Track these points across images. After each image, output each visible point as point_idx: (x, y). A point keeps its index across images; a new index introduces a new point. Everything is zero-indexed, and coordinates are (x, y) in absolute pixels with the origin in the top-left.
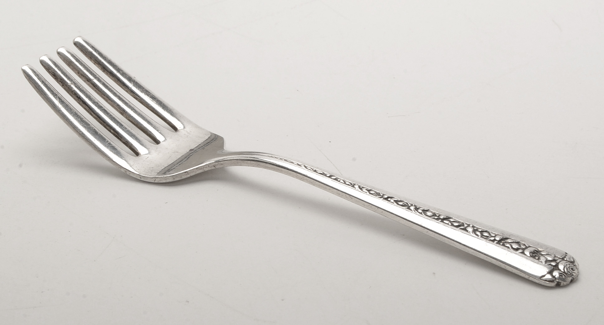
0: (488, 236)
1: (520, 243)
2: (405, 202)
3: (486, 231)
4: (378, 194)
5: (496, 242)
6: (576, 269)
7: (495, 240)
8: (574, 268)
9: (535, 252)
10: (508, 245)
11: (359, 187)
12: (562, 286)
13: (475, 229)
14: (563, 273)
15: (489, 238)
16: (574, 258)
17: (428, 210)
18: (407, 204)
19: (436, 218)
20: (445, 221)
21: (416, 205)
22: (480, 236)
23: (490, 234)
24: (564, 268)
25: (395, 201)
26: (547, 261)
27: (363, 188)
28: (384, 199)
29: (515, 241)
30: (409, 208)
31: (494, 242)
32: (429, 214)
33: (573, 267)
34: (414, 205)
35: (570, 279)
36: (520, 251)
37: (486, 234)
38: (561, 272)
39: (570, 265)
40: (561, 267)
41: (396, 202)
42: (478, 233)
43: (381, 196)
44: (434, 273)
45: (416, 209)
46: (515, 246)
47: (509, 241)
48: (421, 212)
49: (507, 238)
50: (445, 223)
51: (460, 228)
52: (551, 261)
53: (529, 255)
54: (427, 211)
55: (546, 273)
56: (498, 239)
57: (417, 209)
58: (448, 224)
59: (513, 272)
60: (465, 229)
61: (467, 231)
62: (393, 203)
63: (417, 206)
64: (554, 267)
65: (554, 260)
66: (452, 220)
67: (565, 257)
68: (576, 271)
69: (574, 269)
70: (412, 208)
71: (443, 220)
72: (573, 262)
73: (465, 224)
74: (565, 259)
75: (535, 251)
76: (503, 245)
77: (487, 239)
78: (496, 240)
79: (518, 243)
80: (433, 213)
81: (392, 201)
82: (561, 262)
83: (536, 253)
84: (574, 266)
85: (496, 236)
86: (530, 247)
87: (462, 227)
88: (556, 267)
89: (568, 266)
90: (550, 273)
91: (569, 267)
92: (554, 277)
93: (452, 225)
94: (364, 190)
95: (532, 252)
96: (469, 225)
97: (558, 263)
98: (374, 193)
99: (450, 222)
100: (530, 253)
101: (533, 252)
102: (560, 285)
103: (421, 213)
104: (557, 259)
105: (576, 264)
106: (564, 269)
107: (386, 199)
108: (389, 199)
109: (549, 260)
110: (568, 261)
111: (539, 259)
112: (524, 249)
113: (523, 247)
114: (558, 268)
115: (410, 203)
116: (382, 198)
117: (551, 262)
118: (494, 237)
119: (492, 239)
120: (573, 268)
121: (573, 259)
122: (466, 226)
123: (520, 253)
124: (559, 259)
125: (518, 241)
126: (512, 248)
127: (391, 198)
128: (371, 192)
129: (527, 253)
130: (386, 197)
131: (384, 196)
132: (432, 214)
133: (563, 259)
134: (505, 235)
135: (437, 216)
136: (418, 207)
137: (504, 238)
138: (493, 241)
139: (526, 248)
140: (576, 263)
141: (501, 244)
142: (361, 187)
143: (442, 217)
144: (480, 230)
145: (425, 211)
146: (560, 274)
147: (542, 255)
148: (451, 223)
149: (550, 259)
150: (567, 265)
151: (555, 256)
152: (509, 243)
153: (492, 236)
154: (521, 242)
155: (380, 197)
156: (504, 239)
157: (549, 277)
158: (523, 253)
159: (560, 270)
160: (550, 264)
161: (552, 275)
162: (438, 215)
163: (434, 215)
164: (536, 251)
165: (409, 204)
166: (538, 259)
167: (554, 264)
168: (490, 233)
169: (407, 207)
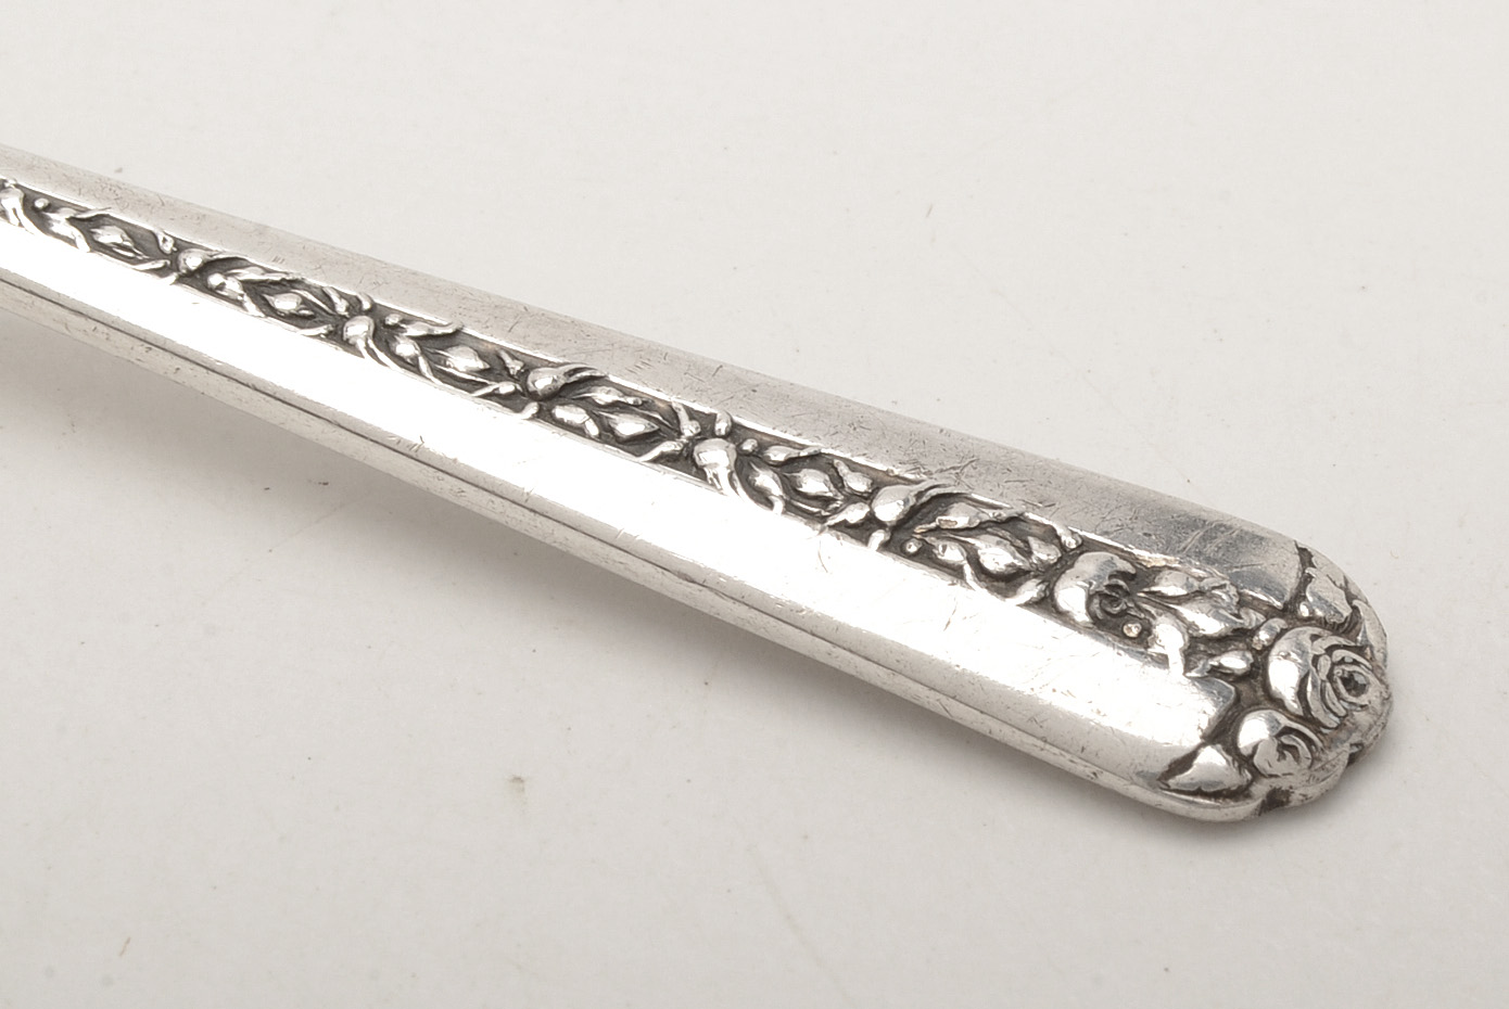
0: (830, 494)
1: (1026, 520)
2: (309, 288)
3: (816, 460)
4: (141, 248)
5: (879, 537)
6: (1372, 678)
7: (871, 523)
8: (1362, 674)
9: (1120, 587)
10: (953, 554)
11: (28, 201)
12: (1296, 808)
13: (748, 446)
14: (1295, 725)
15: (836, 511)
16: (1360, 584)
17: (457, 332)
18: (326, 297)
19: (506, 388)
20: (560, 412)
21: (377, 301)
22: (779, 505)
23: (838, 481)
24: (1303, 682)
25: (248, 286)
26: (1198, 647)
27: (53, 206)
28: (181, 280)
29: (990, 514)
30: (337, 336)
31: (866, 542)
32: (462, 362)
33: (1355, 662)
34: (366, 305)
35: (1344, 750)
36: (1031, 590)
37: (813, 483)
38: (1284, 721)
39: (1338, 654)
40: (1283, 676)
41: (259, 292)
42: (765, 479)
43: (163, 255)
44: (518, 780)
45: (385, 333)
46: (997, 556)
47: (959, 517)
48: (415, 358)
49: (945, 500)
50: (561, 424)
51: (656, 452)
52: (1222, 642)
53: (1081, 616)
54: (452, 339)
55: (1198, 741)
56: (889, 508)
57: (385, 335)
58: (579, 431)
59: (997, 736)
60: (685, 461)
61: (700, 472)
62: (240, 304)
63: (391, 311)
64: (1243, 687)
65: (1237, 637)
66: (602, 396)
67: (1299, 596)
68: (1371, 696)
69: (1360, 679)
70: (359, 329)
71: (547, 402)
72: (1348, 627)
73: (683, 415)
74: (1304, 611)
75: (1121, 583)
76: (926, 557)
77: (823, 519)
78: (881, 525)
79: (1011, 527)
80: (482, 356)
81: (233, 286)
82: (1283, 645)
83: (1127, 594)
84: (1360, 650)
85: (878, 483)
86: (1085, 546)
87: (668, 447)
88: (1250, 690)
89: (1325, 663)
90: (1222, 733)
91: (1330, 676)
92: (1244, 761)
93: (608, 436)
94: (59, 221)
95: (1099, 594)
96: (712, 418)
97: (1267, 649)
98: (120, 241)
99: (593, 410)
100: (1090, 599)
101: (1108, 586)
102: (1288, 802)
103: (411, 365)
104: (1251, 618)
105: (1373, 638)
106: (1301, 694)
107: (196, 279)
108: (215, 279)
109: (1208, 640)
110: (1322, 623)
111: (1145, 636)
112: (1050, 575)
113: (1044, 553)
114: (1266, 686)
115: (342, 296)
116: (173, 277)
117: (1222, 653)
118: (868, 498)
119: (855, 514)
120: (1351, 674)
121: (1350, 598)
122: (689, 428)
123: (1029, 605)
124: (1268, 616)
125: (1013, 513)
126: (982, 573)
127: (226, 265)
128: (109, 236)
129: (1072, 595)
130: (193, 261)
131: (182, 256)
132: (480, 365)
133: (1288, 611)
134: (929, 473)
135: (511, 378)
136: (392, 320)
137: (924, 499)
138: (861, 531)
139: (1067, 559)
140: (1369, 632)
141: (912, 548)
142: (40, 204)
143: (542, 381)
144: (778, 454)
145: (436, 344)
146: (1285, 740)
147: (1165, 603)
148: (598, 420)
149: (1211, 626)
150: (1316, 659)
151: (1243, 602)
152: (955, 534)
153: (854, 498)
154: (1032, 516)
155: (160, 264)
156: (923, 505)
157: (1213, 759)
158: (1046, 604)
159: (1277, 703)
160: (1218, 672)
161: (1231, 749)
162: (515, 366)
163: (494, 367)
164: (1123, 575)
165: (335, 298)
166: (1140, 634)
167: (1235, 661)
168: (843, 469)
169: (322, 330)
